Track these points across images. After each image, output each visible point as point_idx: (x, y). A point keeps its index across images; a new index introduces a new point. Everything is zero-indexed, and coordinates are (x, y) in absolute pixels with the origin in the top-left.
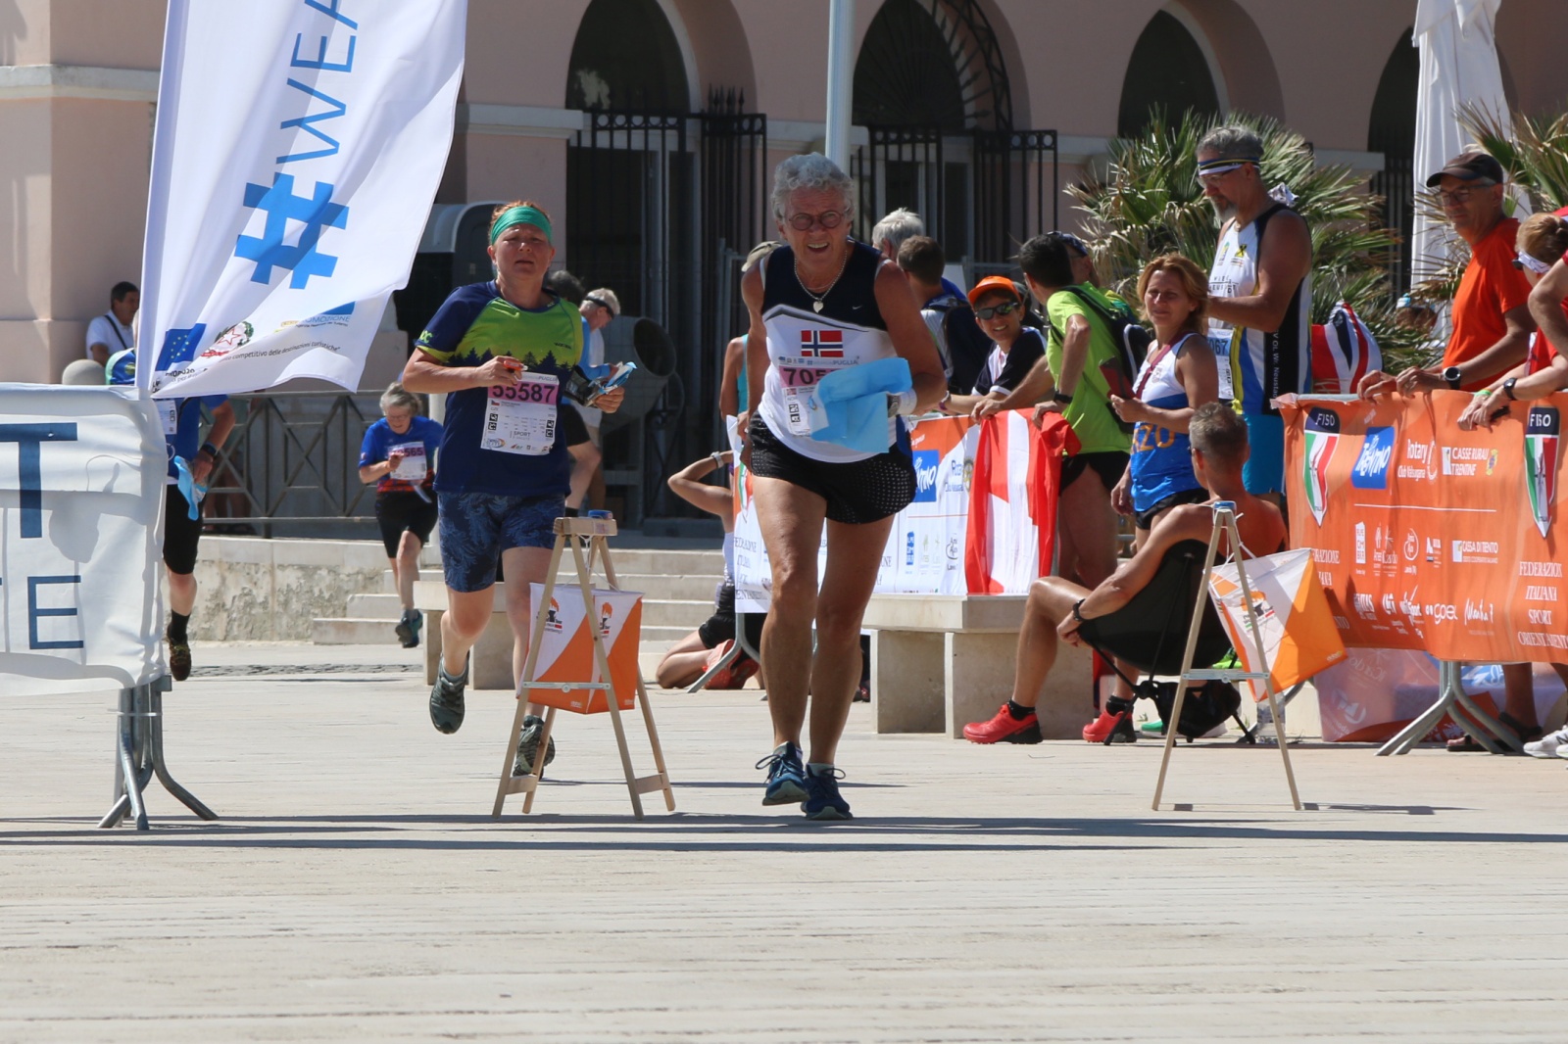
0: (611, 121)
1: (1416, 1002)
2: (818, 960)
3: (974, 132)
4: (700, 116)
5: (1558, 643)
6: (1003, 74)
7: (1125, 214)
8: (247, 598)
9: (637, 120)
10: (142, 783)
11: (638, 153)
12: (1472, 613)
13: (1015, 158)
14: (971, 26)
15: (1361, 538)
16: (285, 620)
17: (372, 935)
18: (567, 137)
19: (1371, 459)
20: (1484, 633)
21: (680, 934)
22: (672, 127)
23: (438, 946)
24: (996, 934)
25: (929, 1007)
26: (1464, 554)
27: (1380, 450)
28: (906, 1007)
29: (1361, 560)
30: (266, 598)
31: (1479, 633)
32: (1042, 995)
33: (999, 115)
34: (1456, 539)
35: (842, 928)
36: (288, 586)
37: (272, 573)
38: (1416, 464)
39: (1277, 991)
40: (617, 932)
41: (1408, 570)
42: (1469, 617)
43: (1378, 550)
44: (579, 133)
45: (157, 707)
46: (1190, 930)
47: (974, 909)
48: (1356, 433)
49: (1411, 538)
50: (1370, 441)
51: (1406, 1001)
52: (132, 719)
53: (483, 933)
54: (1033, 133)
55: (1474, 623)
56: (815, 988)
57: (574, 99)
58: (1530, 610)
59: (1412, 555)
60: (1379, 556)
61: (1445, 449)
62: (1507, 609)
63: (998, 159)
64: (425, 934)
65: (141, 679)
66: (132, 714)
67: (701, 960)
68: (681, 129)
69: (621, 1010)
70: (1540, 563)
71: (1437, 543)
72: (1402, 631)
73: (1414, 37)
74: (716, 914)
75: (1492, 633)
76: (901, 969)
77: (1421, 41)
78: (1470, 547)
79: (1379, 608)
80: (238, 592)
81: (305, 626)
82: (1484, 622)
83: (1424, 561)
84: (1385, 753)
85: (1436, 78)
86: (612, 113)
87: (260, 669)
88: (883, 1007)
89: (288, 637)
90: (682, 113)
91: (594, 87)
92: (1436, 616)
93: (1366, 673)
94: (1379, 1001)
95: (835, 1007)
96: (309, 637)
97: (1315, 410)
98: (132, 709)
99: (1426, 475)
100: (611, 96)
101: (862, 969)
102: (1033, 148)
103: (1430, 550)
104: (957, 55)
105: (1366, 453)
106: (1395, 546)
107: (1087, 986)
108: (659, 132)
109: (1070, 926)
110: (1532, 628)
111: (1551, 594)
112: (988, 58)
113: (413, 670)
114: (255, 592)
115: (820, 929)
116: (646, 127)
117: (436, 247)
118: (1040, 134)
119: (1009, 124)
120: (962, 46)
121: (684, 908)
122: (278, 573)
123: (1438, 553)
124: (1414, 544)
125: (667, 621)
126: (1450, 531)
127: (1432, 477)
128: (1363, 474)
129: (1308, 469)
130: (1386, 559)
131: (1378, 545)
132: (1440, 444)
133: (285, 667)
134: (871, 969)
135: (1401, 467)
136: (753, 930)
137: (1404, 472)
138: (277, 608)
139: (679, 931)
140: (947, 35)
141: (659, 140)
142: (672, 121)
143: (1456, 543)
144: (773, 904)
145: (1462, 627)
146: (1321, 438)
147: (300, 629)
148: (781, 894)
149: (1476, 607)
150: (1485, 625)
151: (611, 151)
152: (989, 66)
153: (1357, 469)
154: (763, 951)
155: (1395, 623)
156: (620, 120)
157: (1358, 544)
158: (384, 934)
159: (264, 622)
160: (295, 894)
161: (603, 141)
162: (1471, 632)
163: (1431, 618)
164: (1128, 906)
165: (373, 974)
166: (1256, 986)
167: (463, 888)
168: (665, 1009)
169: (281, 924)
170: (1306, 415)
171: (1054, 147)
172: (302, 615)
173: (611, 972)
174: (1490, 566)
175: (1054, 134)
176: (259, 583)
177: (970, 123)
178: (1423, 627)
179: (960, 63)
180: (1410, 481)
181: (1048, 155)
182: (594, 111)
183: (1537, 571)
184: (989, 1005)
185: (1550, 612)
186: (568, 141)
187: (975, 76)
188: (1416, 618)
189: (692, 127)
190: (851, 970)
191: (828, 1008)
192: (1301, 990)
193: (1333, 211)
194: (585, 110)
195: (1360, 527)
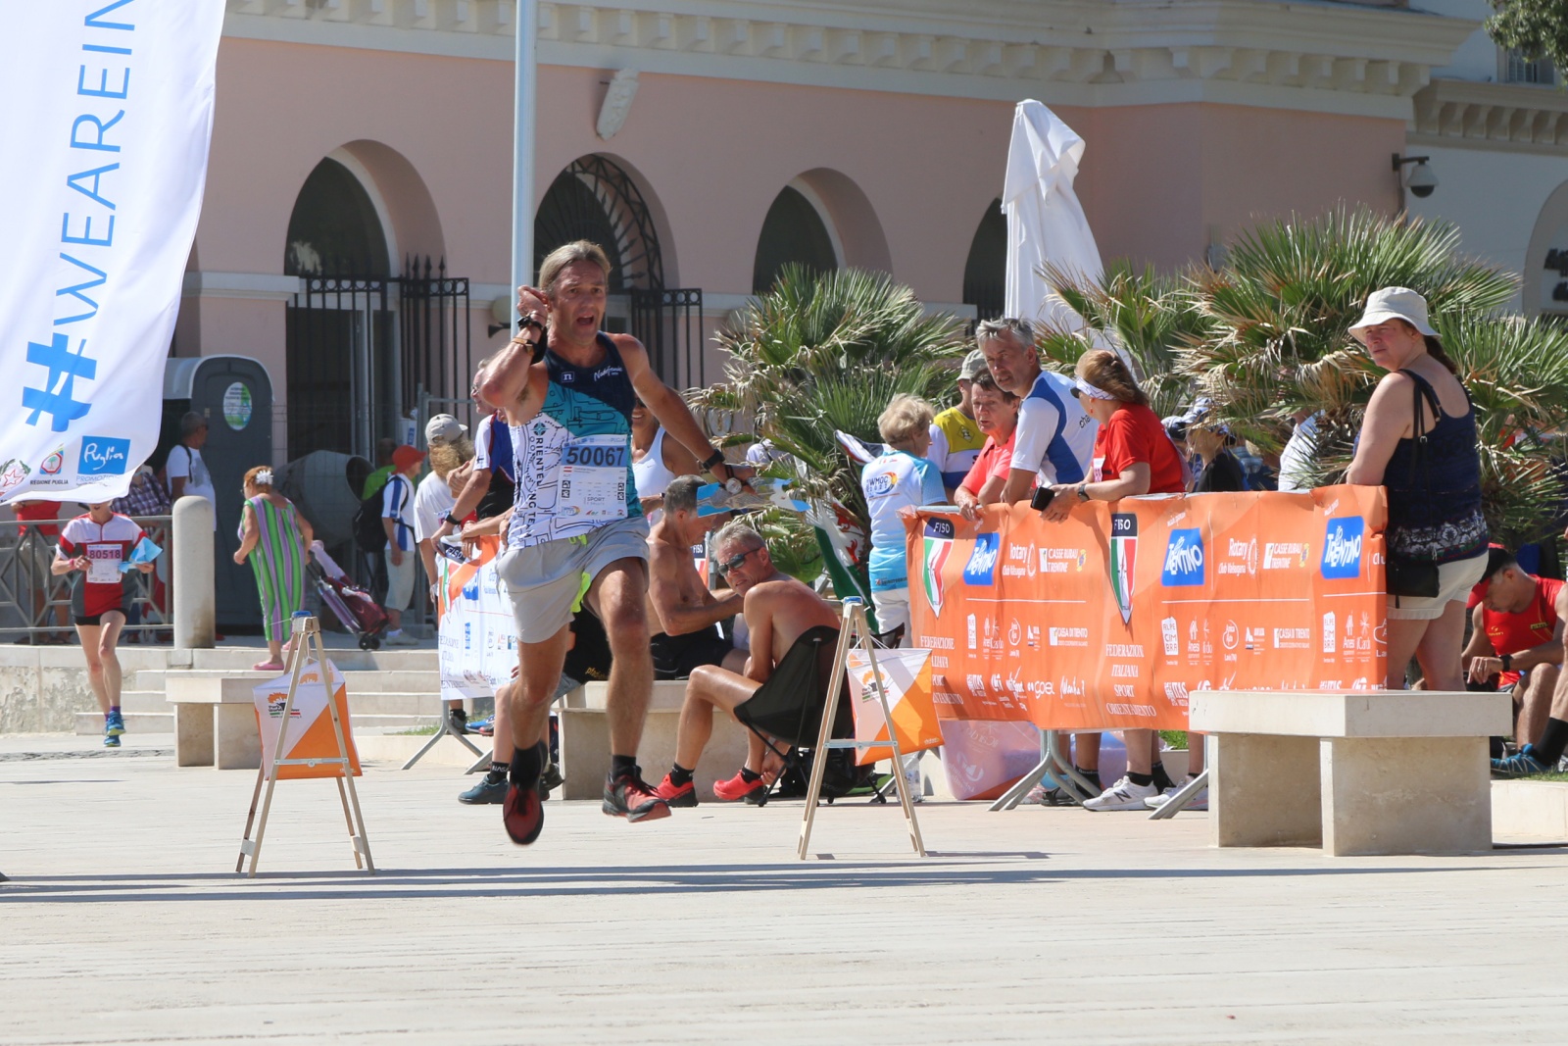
0: (324, 284)
1: (1039, 1012)
2: (532, 988)
3: (632, 291)
4: (400, 280)
5: (1142, 712)
6: (655, 241)
7: (763, 358)
8: (18, 696)
9: (346, 284)
11: (346, 312)
12: (1067, 689)
13: (667, 312)
14: (627, 201)
15: (972, 627)
16: (51, 715)
17: (149, 974)
18: (286, 299)
19: (980, 560)
20: (1078, 705)
21: (413, 969)
22: (375, 290)
23: (208, 983)
24: (680, 963)
25: (629, 1025)
26: (1059, 639)
27: (988, 553)
28: (610, 1025)
29: (973, 646)
30: (35, 696)
31: (1073, 705)
32: (724, 1013)
33: (652, 276)
34: (1052, 626)
35: (550, 961)
36: (54, 685)
37: (39, 674)
38: (1018, 564)
39: (922, 1006)
40: (359, 968)
41: (1013, 653)
42: (1065, 692)
43: (987, 638)
44: (296, 295)
46: (844, 957)
47: (660, 943)
48: (968, 538)
49: (1014, 627)
50: (979, 545)
51: (1031, 1012)
53: (245, 971)
54: (682, 291)
55: (1069, 697)
56: (531, 1012)
57: (291, 268)
58: (1116, 686)
59: (1016, 640)
60: (987, 642)
61: (1042, 551)
62: (1096, 683)
63: (652, 313)
64: (195, 972)
67: (432, 990)
68: (383, 291)
69: (368, 1032)
70: (1123, 646)
71: (1037, 630)
72: (1008, 705)
73: (1002, 206)
74: (441, 952)
75: (1084, 705)
76: (603, 994)
77: (1009, 208)
78: (1064, 633)
79: (989, 688)
80: (11, 692)
81: (69, 720)
82: (1077, 696)
83: (1026, 646)
84: (996, 809)
85: (1023, 240)
86: (324, 278)
87: (34, 755)
88: (591, 1025)
89: (54, 729)
90: (384, 278)
91: (308, 257)
92: (1037, 692)
93: (980, 740)
94: (1008, 1013)
95: (549, 1026)
96: (73, 728)
97: (933, 520)
99: (1026, 573)
100: (323, 263)
101: (570, 994)
102: (682, 304)
103: (1030, 636)
104: (616, 226)
105: (976, 556)
106: (1000, 634)
107: (762, 1005)
108: (365, 294)
109: (742, 956)
110: (1119, 700)
111: (1132, 671)
112: (641, 227)
113: (165, 755)
114: (25, 691)
115: (531, 962)
116: (353, 290)
117: (175, 395)
118: (688, 292)
119: (661, 284)
120: (620, 218)
121: (414, 947)
122: (45, 674)
123: (1038, 638)
124: (1017, 631)
125: (379, 710)
126: (1047, 620)
127: (1032, 574)
128: (973, 573)
129: (927, 569)
130: (993, 644)
131: (987, 633)
132: (1037, 547)
133: (55, 754)
134: (577, 995)
135: (1005, 566)
136: (474, 964)
137: (1007, 571)
138: (44, 705)
139: (412, 966)
140: (607, 208)
141: (365, 300)
142: (375, 284)
143: (1052, 630)
144: (489, 943)
145: (1058, 700)
146: (938, 544)
147: (64, 723)
148: (495, 934)
149: (1070, 684)
150: (1078, 698)
151: (324, 311)
152: (643, 234)
153: (968, 569)
154: (484, 982)
155: (1002, 699)
156: (331, 284)
157: (970, 633)
158: (160, 974)
159: (33, 717)
160: (79, 942)
161: (316, 302)
162: (1066, 705)
163: (1032, 693)
164: (790, 938)
165: (153, 1007)
166: (903, 1002)
167: (224, 934)
168: (406, 1031)
169: (69, 967)
170: (925, 524)
171: (699, 303)
172: (66, 710)
173: (357, 1001)
174: (1082, 649)
175: (699, 292)
176: (28, 683)
177: (628, 284)
178: (1026, 702)
179: (618, 233)
180: (1013, 578)
181: (694, 310)
182: (308, 276)
183: (1121, 652)
184: (681, 1022)
185: (1132, 686)
186: (287, 303)
187: (632, 243)
188: (1020, 694)
189: (393, 289)
190: (561, 995)
191: (543, 1027)
192: (942, 1005)
193: (940, 352)
194: (301, 276)
195: (972, 618)
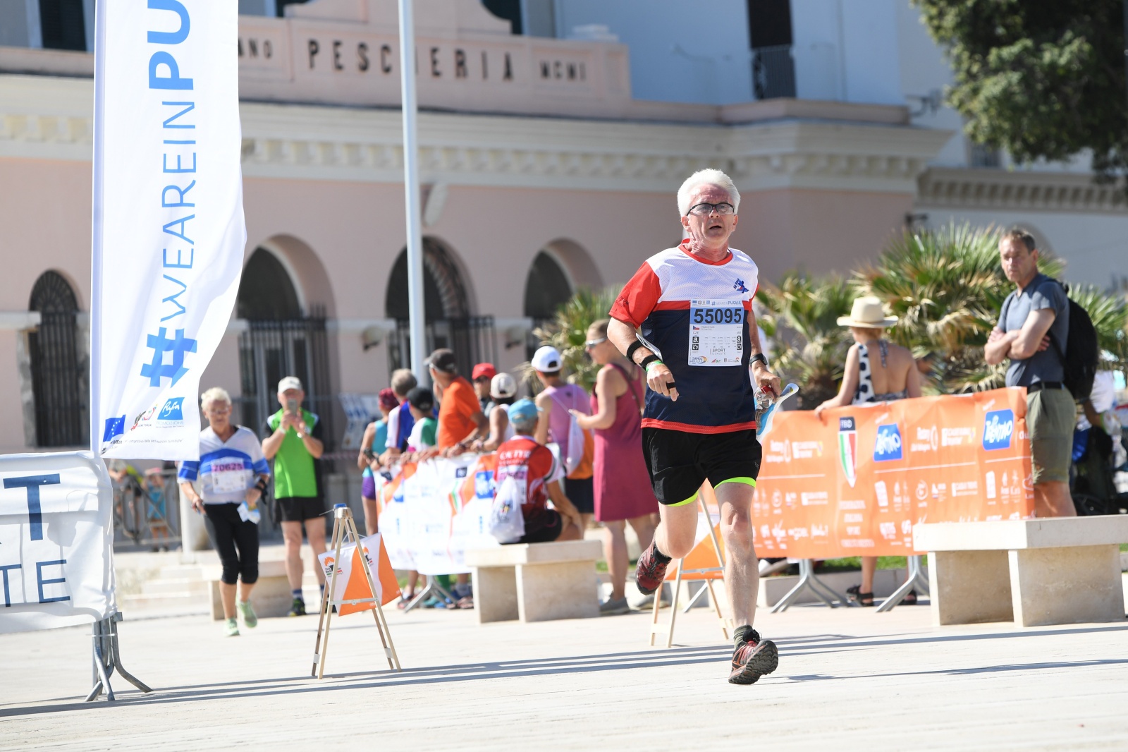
5: (864, 544)
10: (108, 674)
20: (824, 542)
26: (809, 500)
31: (821, 542)
34: (804, 492)
38: (778, 454)
41: (776, 512)
42: (815, 534)
45: (114, 631)
49: (777, 494)
52: (101, 638)
55: (818, 538)
58: (848, 527)
59: (778, 503)
61: (794, 444)
62: (835, 527)
65: (105, 615)
66: (101, 636)
70: (851, 502)
71: (793, 495)
72: (770, 547)
75: (827, 542)
78: (812, 496)
82: (823, 536)
83: (784, 506)
84: (775, 611)
92: (795, 535)
98: (101, 633)
99: (784, 459)
103: (788, 499)
106: (767, 500)
110: (850, 537)
111: (858, 518)
123: (794, 500)
124: (779, 497)
126: (799, 488)
127: (788, 460)
130: (762, 506)
132: (792, 442)
135: (768, 456)
137: (769, 459)
143: (803, 494)
145: (811, 540)
149: (818, 529)
150: (824, 538)
155: (768, 542)
162: (818, 542)
163: (792, 537)
174: (824, 506)
178: (787, 543)
180: (775, 463)
183: (850, 506)
185: (858, 528)
188: (782, 537)
